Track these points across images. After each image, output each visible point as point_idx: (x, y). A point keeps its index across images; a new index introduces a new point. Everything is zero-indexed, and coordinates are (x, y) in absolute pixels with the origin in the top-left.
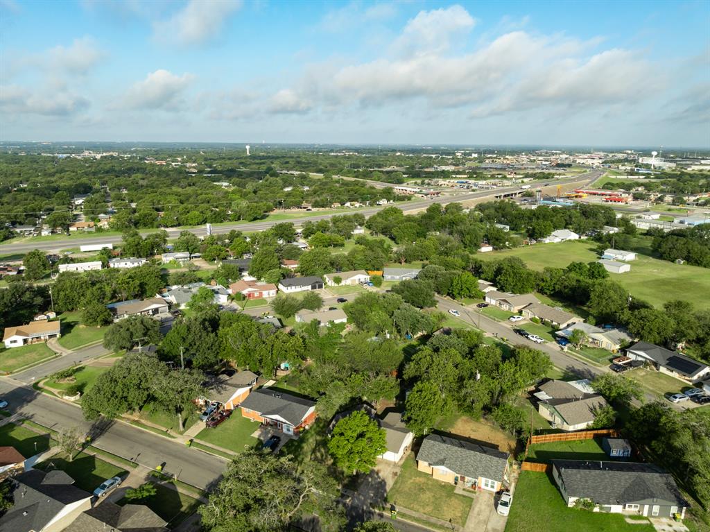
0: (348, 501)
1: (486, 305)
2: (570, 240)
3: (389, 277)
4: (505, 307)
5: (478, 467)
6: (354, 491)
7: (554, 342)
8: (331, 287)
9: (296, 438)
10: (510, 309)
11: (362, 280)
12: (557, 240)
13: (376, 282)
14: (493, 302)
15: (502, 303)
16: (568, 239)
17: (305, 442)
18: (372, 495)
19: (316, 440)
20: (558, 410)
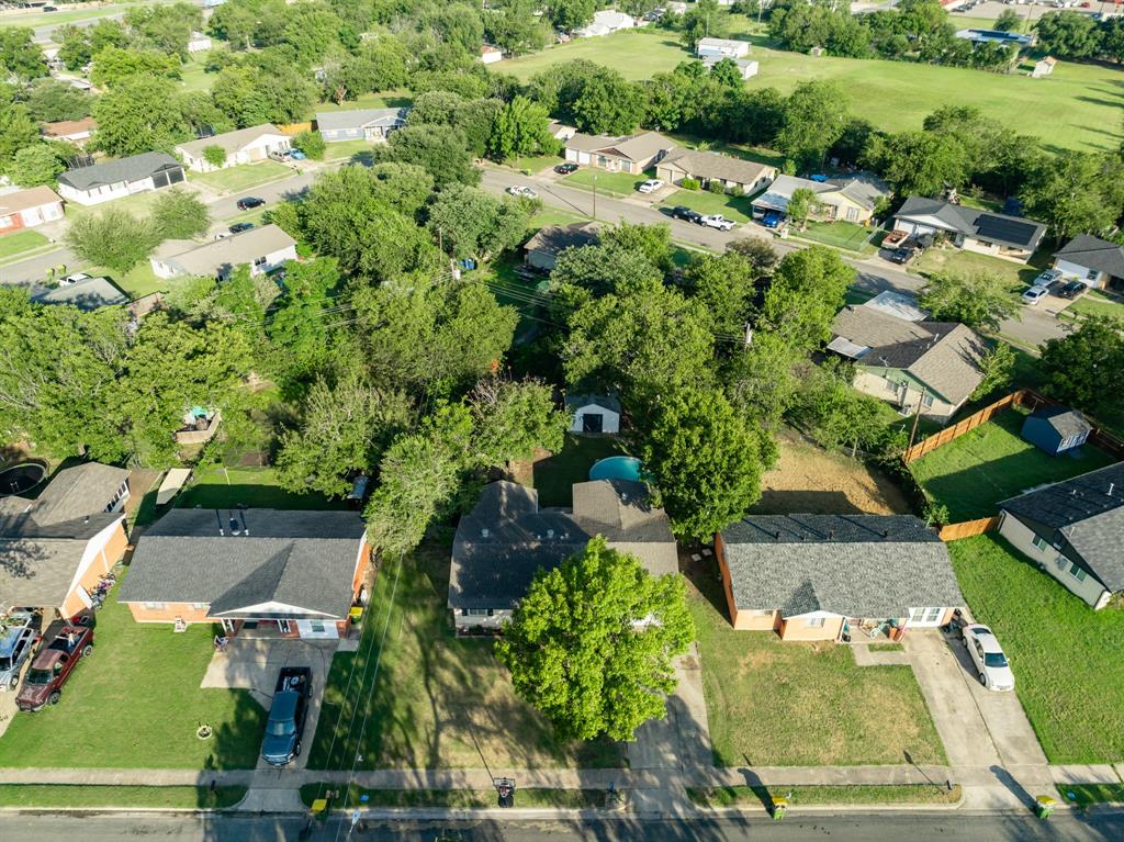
0: (621, 808)
1: (575, 168)
2: (624, 30)
3: (334, 133)
4: (615, 166)
5: (893, 583)
6: (618, 766)
7: (752, 223)
8: (203, 175)
9: (354, 646)
10: (626, 169)
11: (275, 148)
12: (604, 31)
13: (309, 147)
14: (584, 159)
15: (607, 156)
16: (619, 28)
17: (385, 649)
18: (672, 757)
19: (414, 629)
20: (917, 374)
